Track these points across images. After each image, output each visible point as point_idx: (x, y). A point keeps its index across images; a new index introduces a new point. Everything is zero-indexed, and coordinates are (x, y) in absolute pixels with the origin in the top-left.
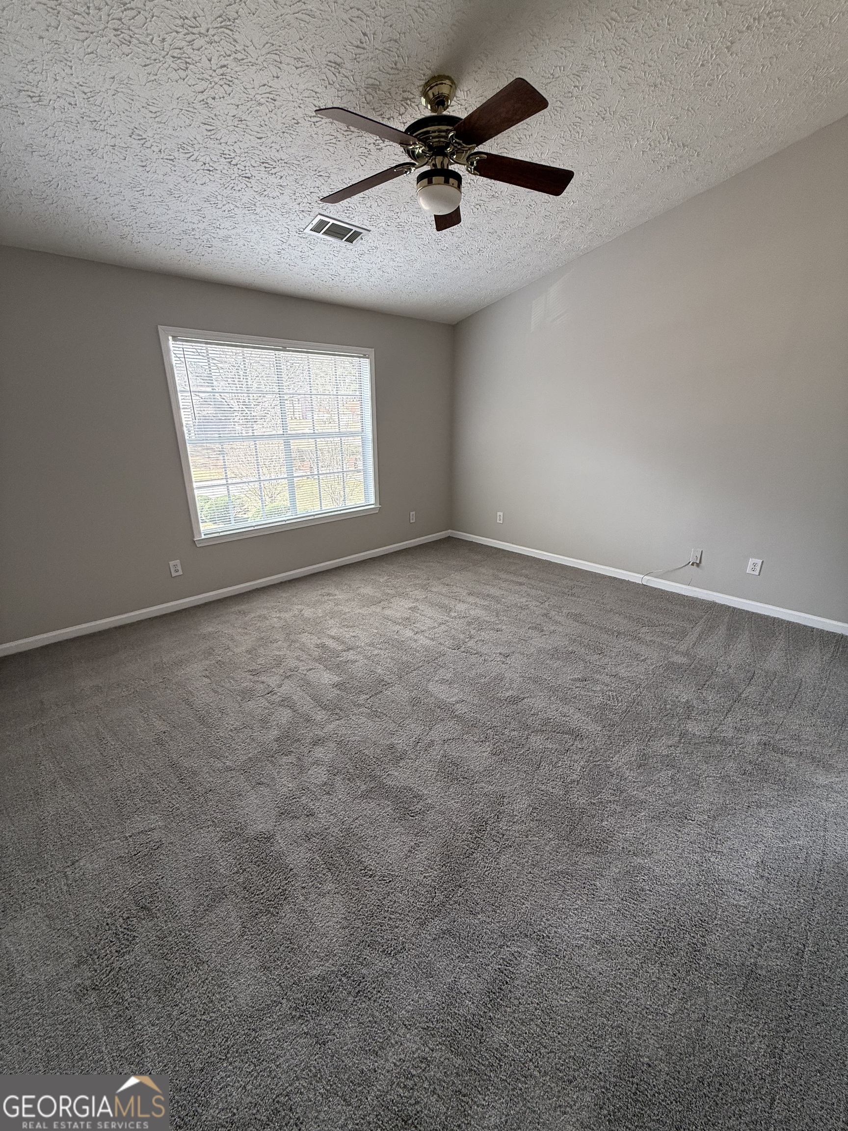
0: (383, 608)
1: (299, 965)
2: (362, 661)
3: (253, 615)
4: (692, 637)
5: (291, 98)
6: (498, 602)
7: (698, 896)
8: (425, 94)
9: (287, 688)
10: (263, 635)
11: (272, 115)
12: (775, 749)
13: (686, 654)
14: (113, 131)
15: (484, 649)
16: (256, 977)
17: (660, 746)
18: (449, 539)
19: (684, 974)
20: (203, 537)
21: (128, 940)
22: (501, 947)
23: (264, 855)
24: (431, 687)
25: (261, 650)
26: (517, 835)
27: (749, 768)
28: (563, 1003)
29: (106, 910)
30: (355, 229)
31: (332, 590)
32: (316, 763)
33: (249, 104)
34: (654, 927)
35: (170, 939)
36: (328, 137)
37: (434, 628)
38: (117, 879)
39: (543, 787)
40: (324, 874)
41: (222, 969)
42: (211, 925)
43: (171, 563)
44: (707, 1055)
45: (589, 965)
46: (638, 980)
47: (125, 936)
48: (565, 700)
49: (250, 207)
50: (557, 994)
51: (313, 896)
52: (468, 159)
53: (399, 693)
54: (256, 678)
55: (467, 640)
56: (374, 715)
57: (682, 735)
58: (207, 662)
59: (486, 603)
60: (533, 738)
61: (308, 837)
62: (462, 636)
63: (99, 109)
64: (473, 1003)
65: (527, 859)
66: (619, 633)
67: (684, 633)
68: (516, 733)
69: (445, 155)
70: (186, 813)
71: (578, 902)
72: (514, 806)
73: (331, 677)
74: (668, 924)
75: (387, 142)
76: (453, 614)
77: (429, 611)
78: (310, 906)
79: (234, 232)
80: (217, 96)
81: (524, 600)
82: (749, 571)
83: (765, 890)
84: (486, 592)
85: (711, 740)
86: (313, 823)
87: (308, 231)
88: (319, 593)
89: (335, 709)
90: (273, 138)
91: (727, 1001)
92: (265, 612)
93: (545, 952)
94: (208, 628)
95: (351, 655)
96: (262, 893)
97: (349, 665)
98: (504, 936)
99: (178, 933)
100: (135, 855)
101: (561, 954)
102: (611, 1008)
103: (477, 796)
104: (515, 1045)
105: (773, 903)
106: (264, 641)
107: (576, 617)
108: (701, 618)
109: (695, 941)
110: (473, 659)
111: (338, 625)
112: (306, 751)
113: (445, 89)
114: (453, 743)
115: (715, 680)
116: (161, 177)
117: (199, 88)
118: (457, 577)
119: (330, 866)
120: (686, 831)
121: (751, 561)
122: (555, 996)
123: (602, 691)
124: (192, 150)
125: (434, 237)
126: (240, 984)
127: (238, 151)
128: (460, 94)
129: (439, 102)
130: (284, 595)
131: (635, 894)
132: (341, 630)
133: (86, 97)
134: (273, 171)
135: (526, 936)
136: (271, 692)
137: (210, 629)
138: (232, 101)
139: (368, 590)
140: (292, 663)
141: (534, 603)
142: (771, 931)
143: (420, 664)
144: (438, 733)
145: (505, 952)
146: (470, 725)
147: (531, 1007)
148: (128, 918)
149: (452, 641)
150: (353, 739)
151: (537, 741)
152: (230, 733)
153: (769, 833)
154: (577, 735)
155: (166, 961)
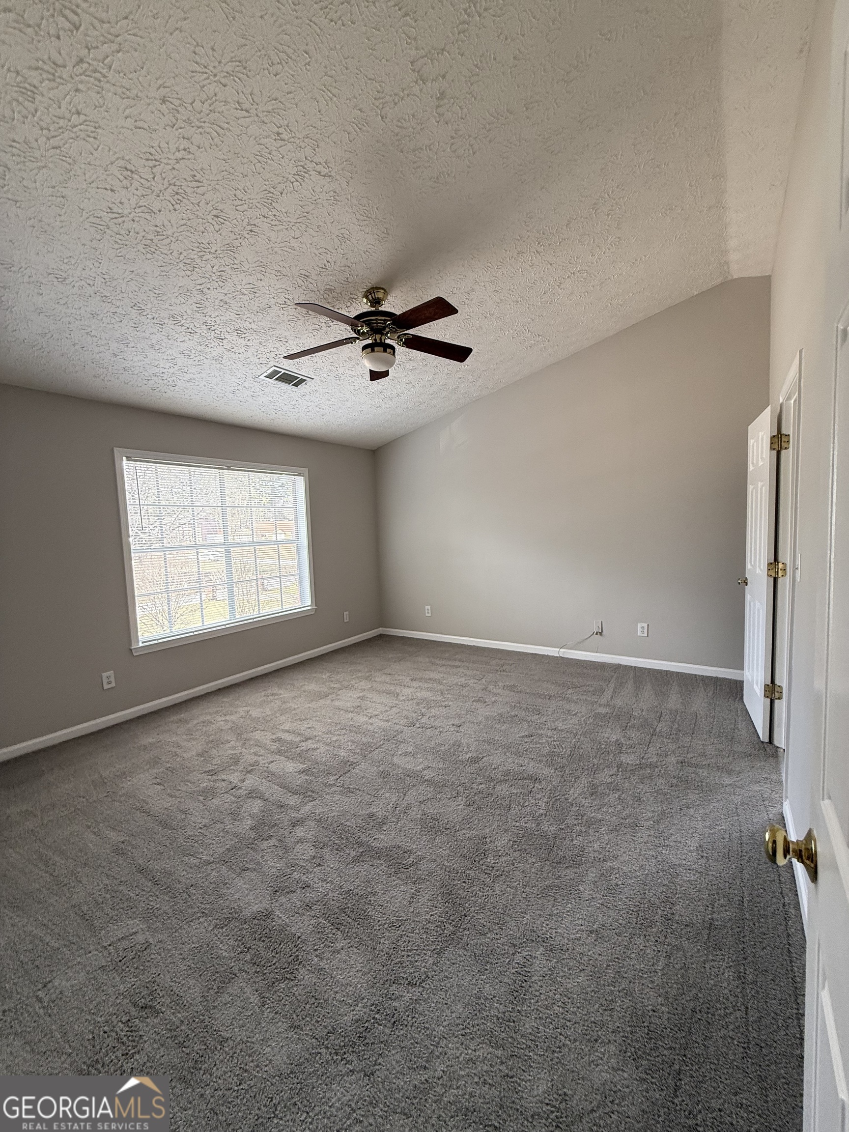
0: (332, 700)
1: (329, 1016)
2: (323, 749)
3: (195, 722)
4: (608, 693)
5: (268, 292)
6: (440, 683)
7: (659, 881)
8: (367, 297)
9: (251, 781)
10: (211, 738)
11: (251, 301)
12: (690, 765)
13: (607, 705)
14: (118, 303)
15: (437, 723)
16: (287, 1037)
17: (605, 776)
18: (381, 636)
19: (663, 938)
20: (141, 645)
21: (134, 1041)
22: (513, 954)
23: (267, 931)
24: (396, 760)
25: (214, 752)
26: (505, 865)
27: (675, 781)
28: (576, 984)
29: (99, 1019)
30: (301, 377)
31: (276, 690)
32: (300, 841)
33: (235, 294)
34: (633, 911)
35: (183, 1028)
36: (291, 317)
37: (387, 711)
38: (105, 988)
39: (518, 824)
40: (334, 934)
41: (249, 1040)
42: (225, 1004)
43: (105, 675)
44: (694, 991)
45: (589, 951)
46: (629, 952)
47: (130, 1038)
48: (518, 754)
49: (218, 359)
50: (569, 979)
51: (327, 955)
52: (398, 337)
53: (366, 769)
54: (215, 777)
55: (420, 718)
56: (348, 791)
57: (618, 767)
58: (156, 771)
59: (430, 685)
60: (498, 788)
61: (308, 907)
62: (414, 715)
63: (112, 289)
64: (501, 1004)
65: (517, 882)
66: (550, 696)
67: (602, 691)
68: (483, 786)
69: (382, 334)
70: (170, 911)
71: (569, 905)
72: (497, 842)
73: (295, 765)
74: (642, 906)
75: (335, 322)
76: (401, 698)
77: (377, 698)
78: (327, 964)
79: (199, 376)
80: (212, 288)
81: (463, 679)
82: (639, 634)
83: (707, 865)
84: (427, 677)
85: (641, 766)
86: (310, 893)
87: (262, 377)
88: (263, 694)
89: (306, 793)
90: (248, 315)
91: (699, 949)
92: (208, 717)
93: (551, 950)
94: (148, 739)
95: (310, 744)
96: (274, 964)
97: (311, 753)
98: (514, 946)
99: (191, 1021)
100: (120, 961)
101: (565, 948)
102: (614, 978)
103: (462, 841)
104: (545, 1026)
105: (714, 873)
106: (217, 743)
107: (512, 688)
108: (612, 677)
109: (665, 913)
110: (429, 732)
111: (290, 720)
112: (286, 833)
113: (380, 295)
114: (429, 802)
115: (633, 721)
116: (147, 335)
117: (198, 282)
118: (398, 667)
119: (337, 925)
120: (639, 835)
121: (640, 625)
122: (568, 981)
123: (547, 741)
124: (180, 319)
125: (363, 385)
126: (272, 1049)
127: (218, 322)
128: (389, 297)
129: (376, 302)
130: (225, 700)
131: (612, 890)
132: (295, 724)
133: (104, 281)
134: (243, 336)
135: (533, 941)
136: (235, 787)
137: (151, 740)
138: (222, 291)
139: (312, 687)
140: (252, 759)
141: (472, 681)
142: (718, 893)
143: (382, 743)
144: (412, 796)
145: (518, 958)
146: (439, 786)
147: (551, 994)
148: (129, 1021)
149: (406, 720)
150: (333, 814)
151: (502, 789)
152: (199, 831)
153: (700, 826)
154: (536, 780)
155: (184, 1049)
